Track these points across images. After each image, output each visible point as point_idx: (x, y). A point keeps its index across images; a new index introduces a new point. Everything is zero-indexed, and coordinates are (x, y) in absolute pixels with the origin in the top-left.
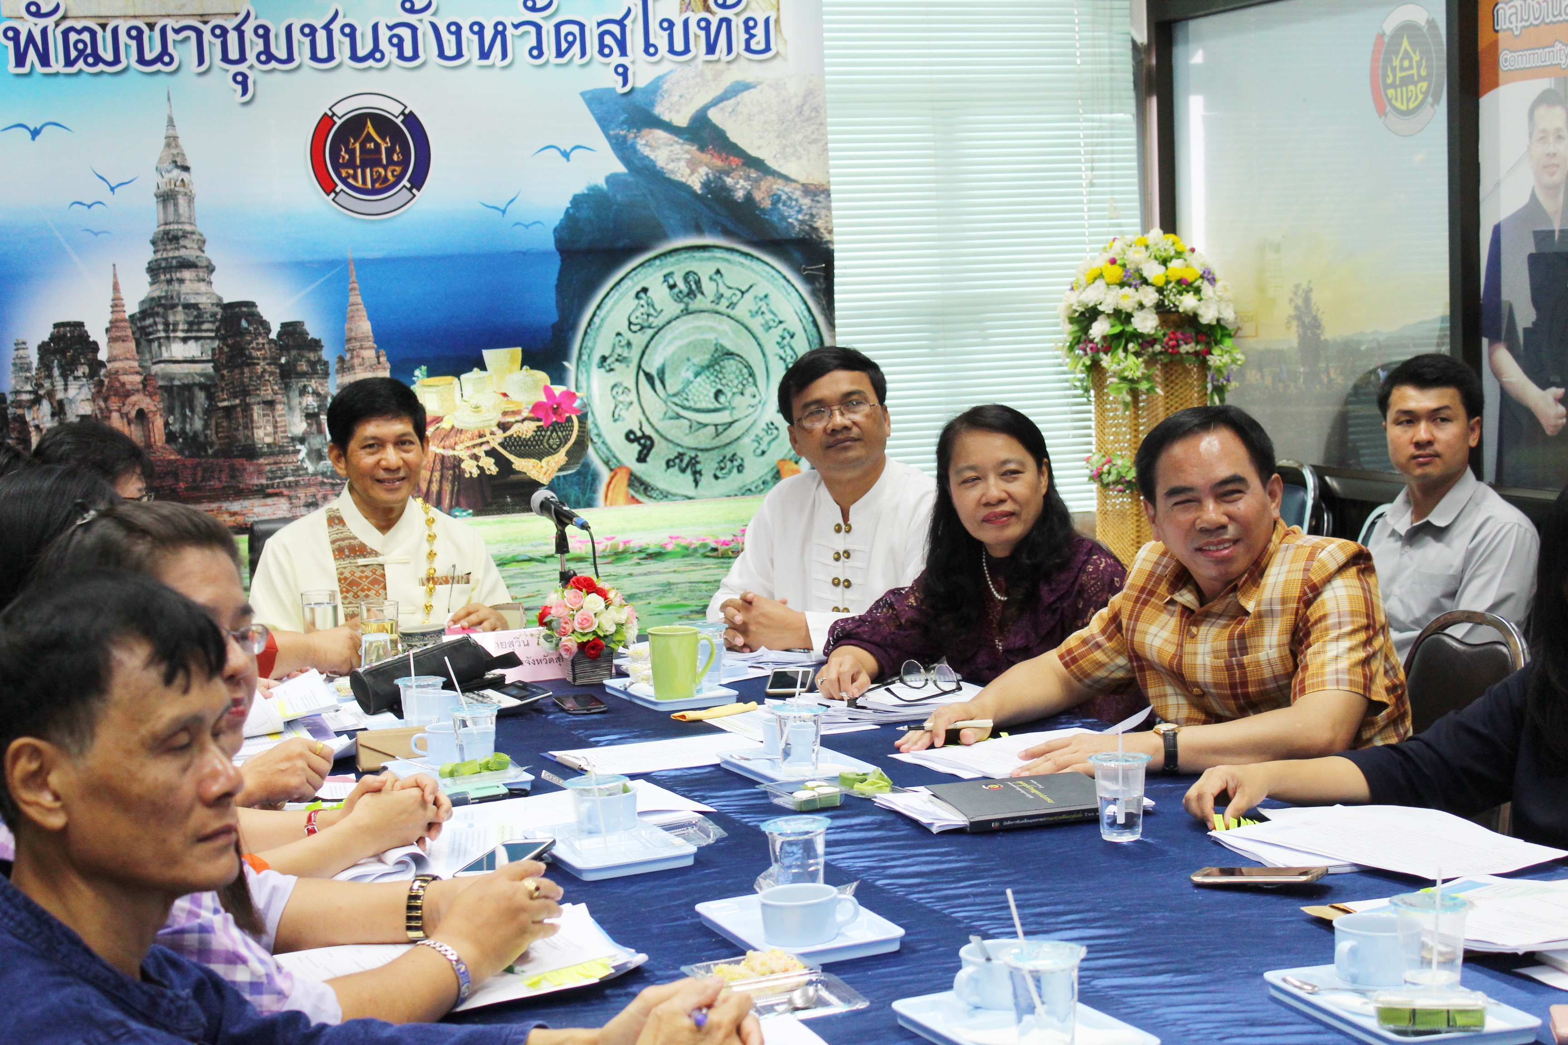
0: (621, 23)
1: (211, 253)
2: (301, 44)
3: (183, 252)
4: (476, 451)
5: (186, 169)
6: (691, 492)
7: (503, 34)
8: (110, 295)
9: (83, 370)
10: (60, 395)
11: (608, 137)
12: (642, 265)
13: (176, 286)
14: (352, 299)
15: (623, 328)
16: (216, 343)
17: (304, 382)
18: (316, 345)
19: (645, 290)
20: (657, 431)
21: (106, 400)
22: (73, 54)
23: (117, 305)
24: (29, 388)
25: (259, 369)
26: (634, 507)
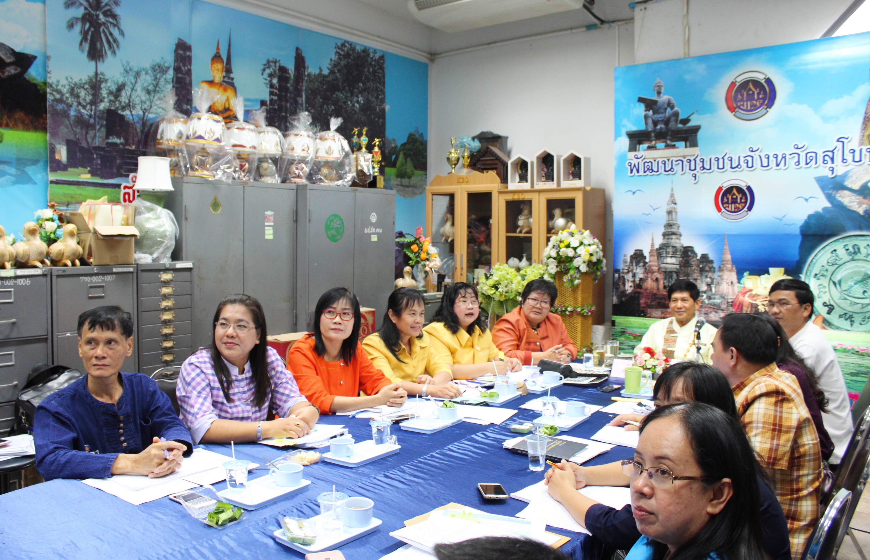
0: (832, 151)
1: (681, 230)
2: (714, 163)
3: (673, 230)
5: (675, 204)
6: (849, 328)
7: (785, 157)
8: (651, 242)
9: (641, 264)
10: (634, 271)
11: (825, 194)
12: (834, 241)
13: (670, 240)
14: (725, 247)
15: (825, 263)
16: (681, 259)
17: (707, 273)
18: (711, 262)
19: (835, 250)
20: (836, 303)
21: (647, 274)
22: (646, 169)
23: (653, 245)
24: (626, 268)
26: (824, 331)
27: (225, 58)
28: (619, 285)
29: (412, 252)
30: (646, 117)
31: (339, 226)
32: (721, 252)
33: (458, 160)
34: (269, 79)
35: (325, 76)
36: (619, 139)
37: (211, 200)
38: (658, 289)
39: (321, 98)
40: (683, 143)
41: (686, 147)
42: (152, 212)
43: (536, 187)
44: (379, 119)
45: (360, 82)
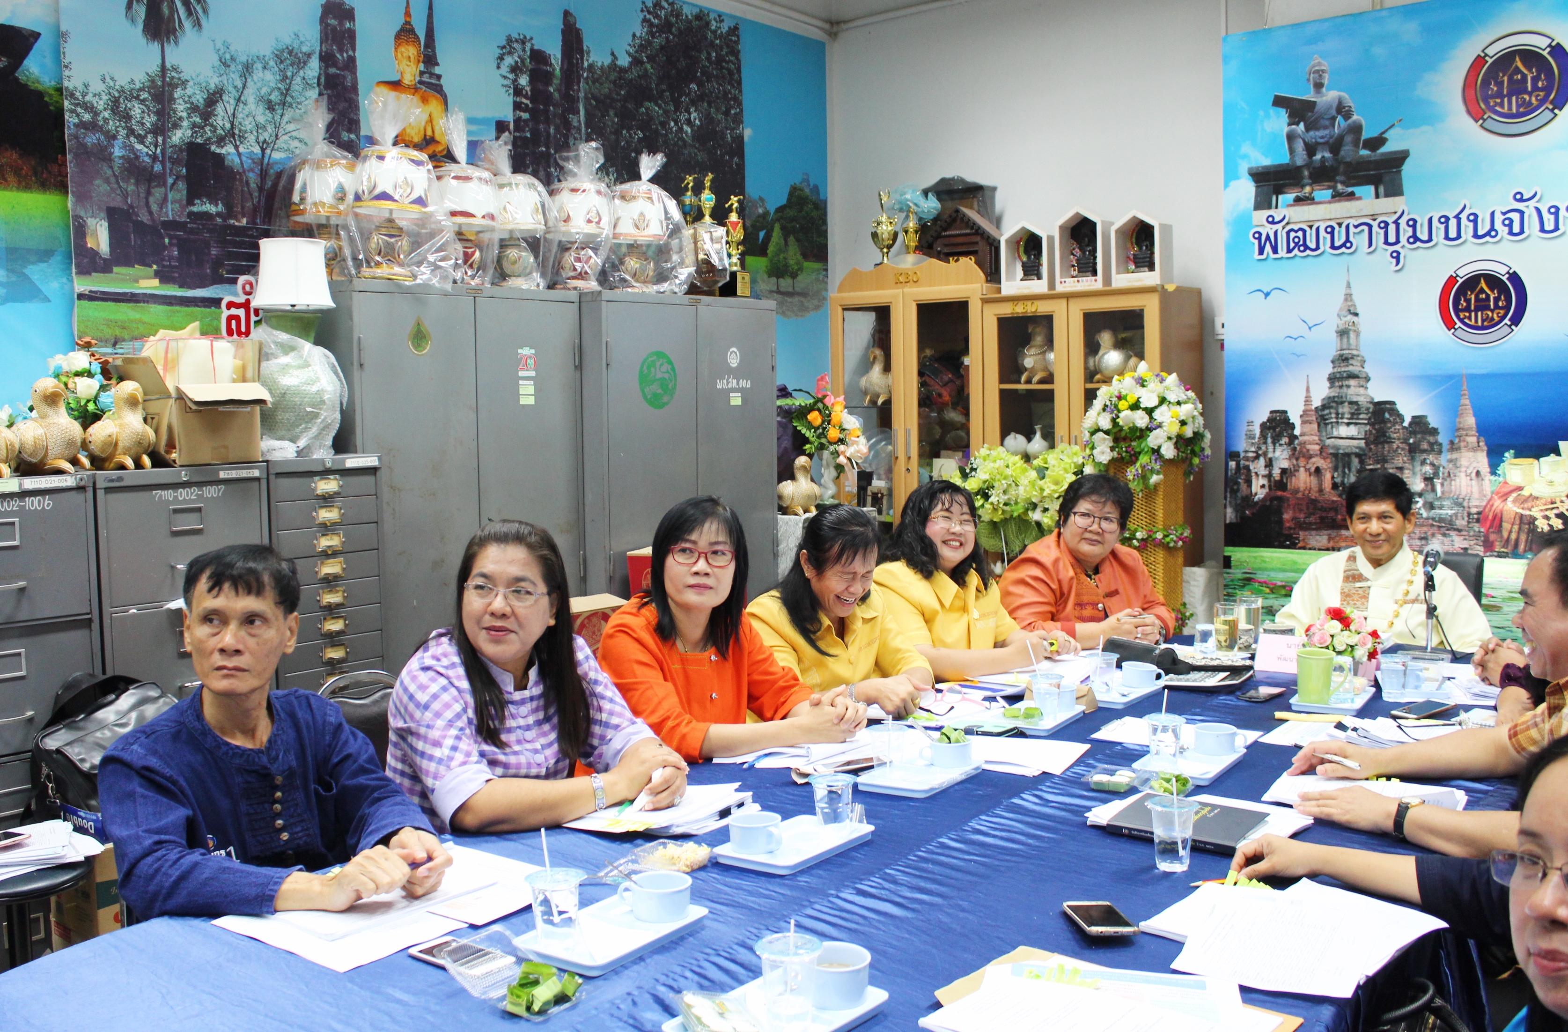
1: (1368, 369)
2: (1439, 230)
3: (1351, 368)
4: (1548, 513)
5: (1356, 315)
8: (1304, 394)
9: (1285, 440)
10: (1270, 455)
13: (1345, 389)
14: (1463, 401)
16: (1368, 428)
17: (1424, 456)
18: (1434, 432)
21: (1297, 459)
22: (1292, 245)
23: (1308, 400)
24: (1253, 449)
25: (1395, 446)
27: (422, 35)
28: (1238, 484)
29: (810, 426)
30: (1291, 137)
31: (666, 376)
32: (1455, 412)
33: (895, 236)
34: (512, 76)
35: (623, 70)
36: (1233, 184)
37: (409, 327)
38: (1321, 490)
39: (616, 115)
40: (1371, 189)
41: (1377, 196)
42: (292, 354)
43: (1060, 288)
44: (732, 157)
45: (691, 82)
